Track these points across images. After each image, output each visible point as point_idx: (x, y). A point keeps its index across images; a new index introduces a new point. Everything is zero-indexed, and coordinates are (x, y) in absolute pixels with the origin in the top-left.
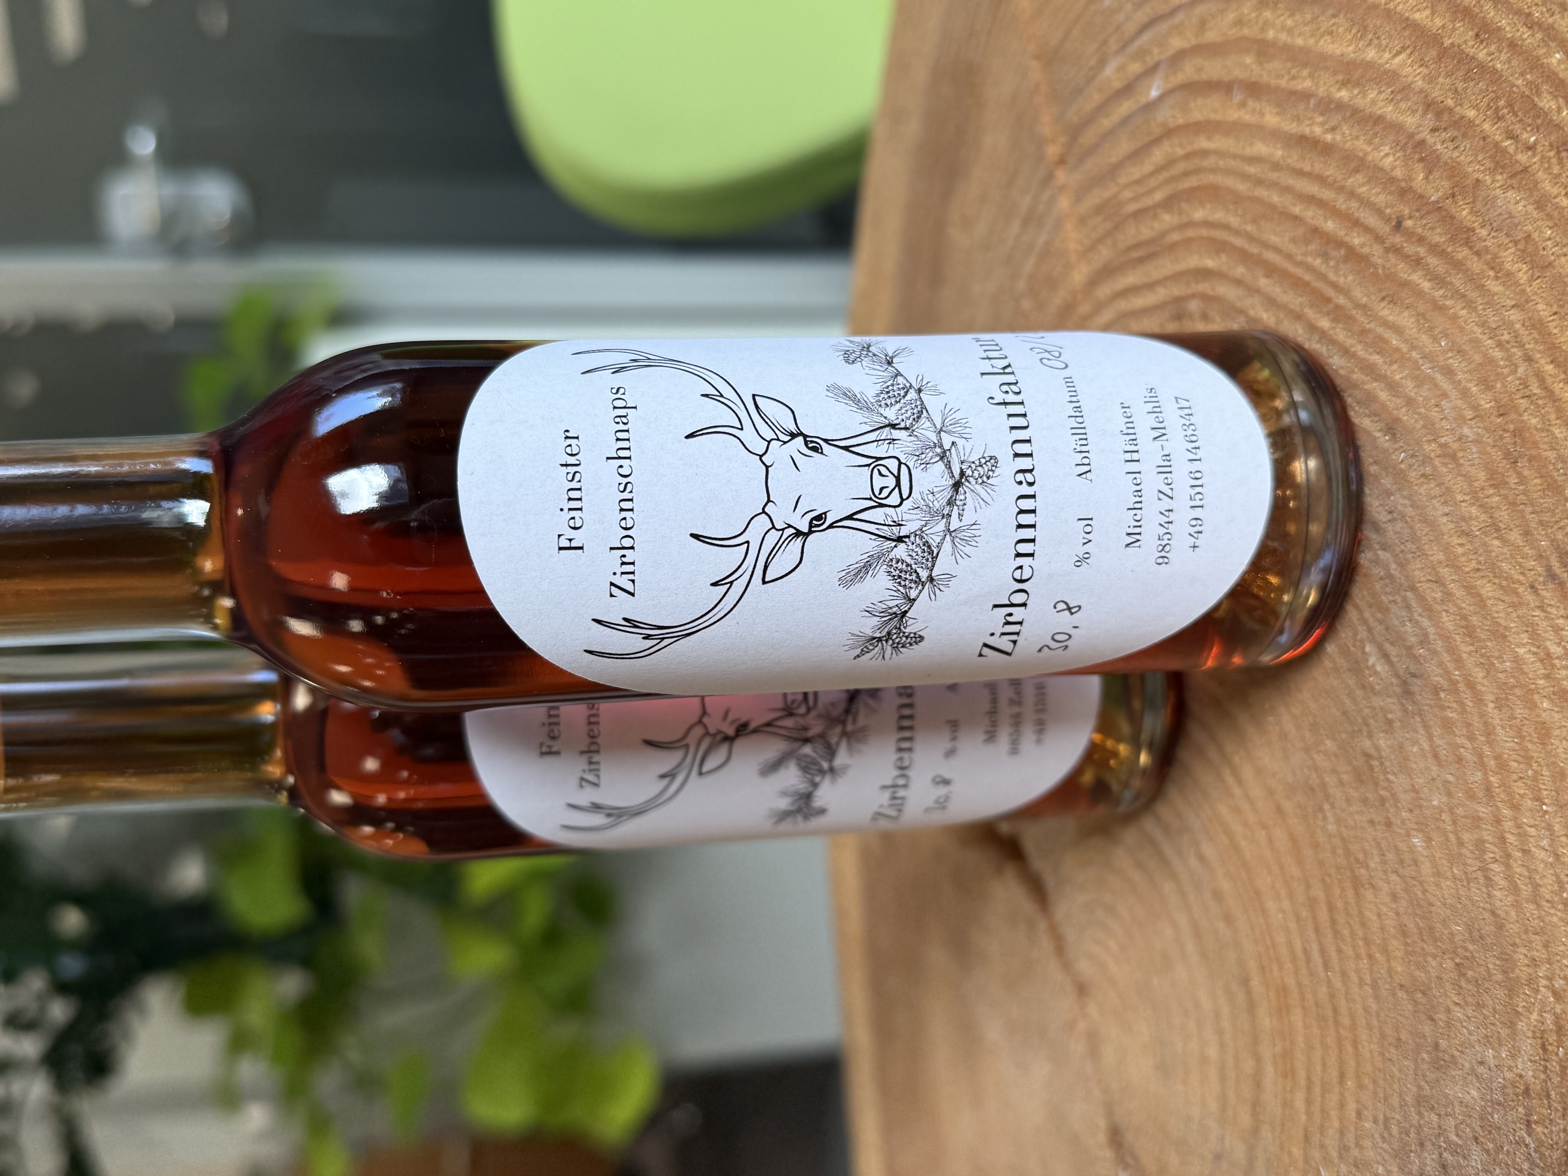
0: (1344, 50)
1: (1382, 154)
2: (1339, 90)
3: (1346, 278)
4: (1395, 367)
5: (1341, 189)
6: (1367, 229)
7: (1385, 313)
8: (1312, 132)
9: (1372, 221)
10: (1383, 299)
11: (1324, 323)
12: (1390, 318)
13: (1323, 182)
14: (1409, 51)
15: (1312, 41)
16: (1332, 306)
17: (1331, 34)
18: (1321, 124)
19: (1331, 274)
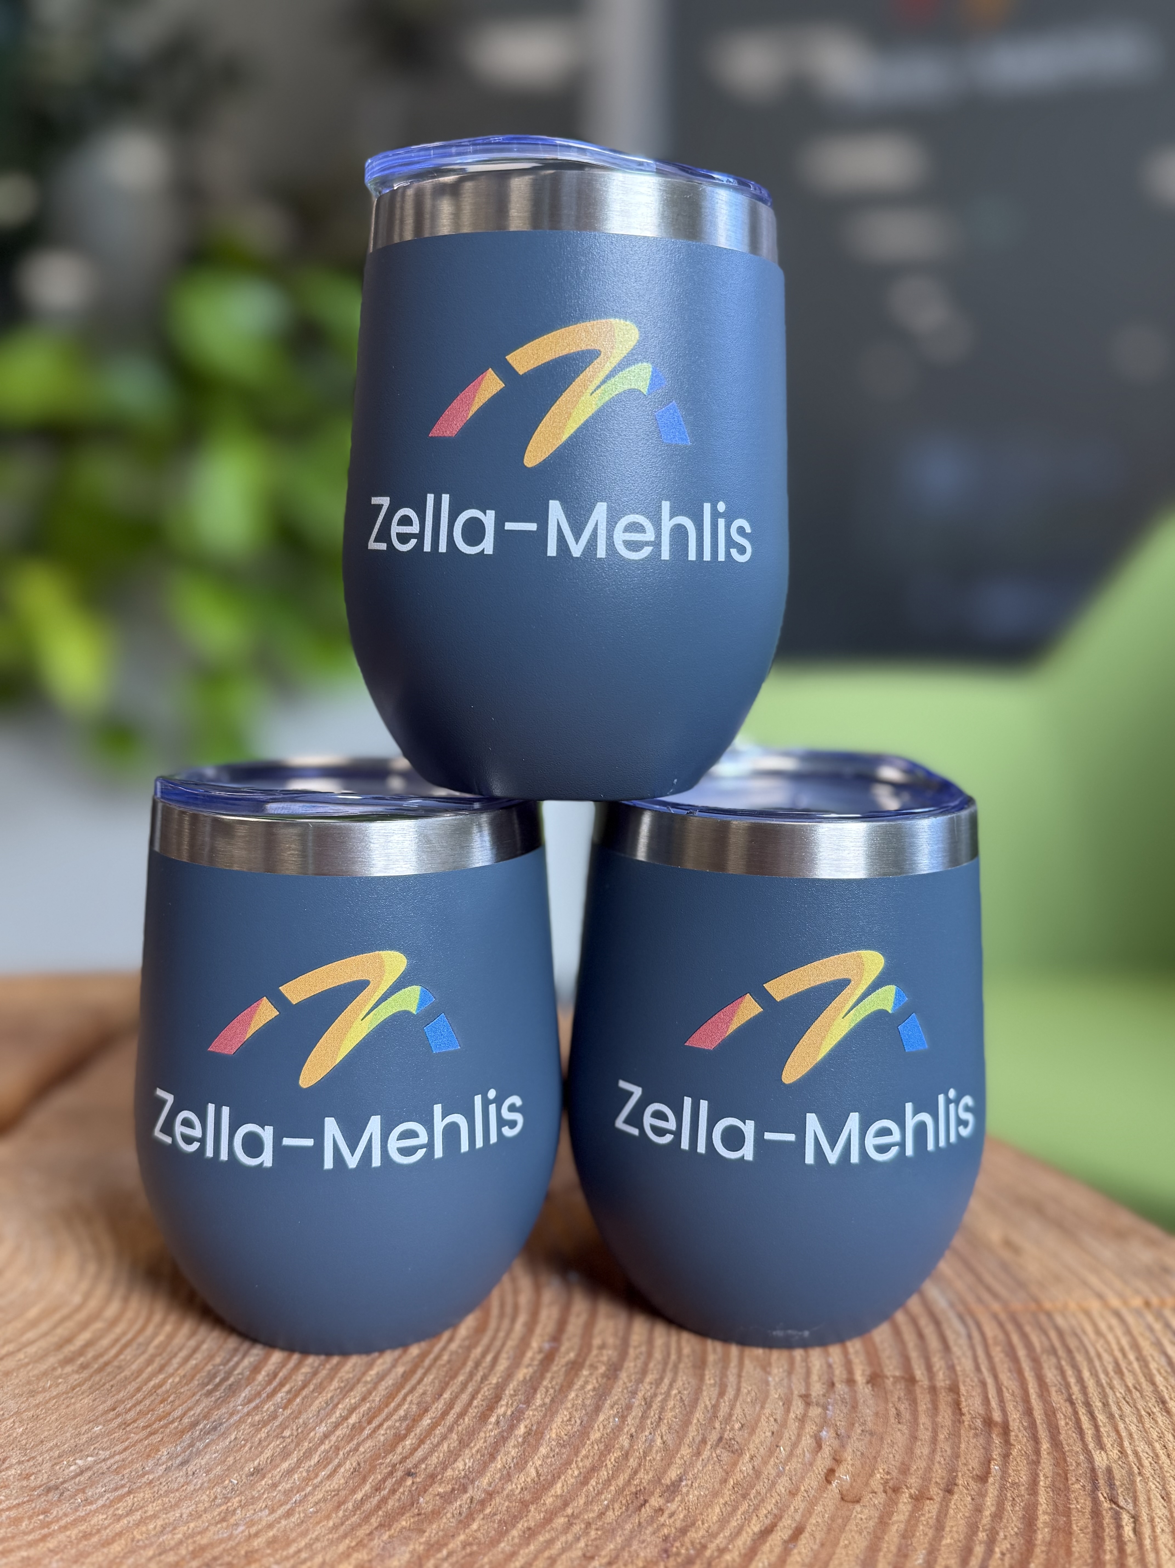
0: (554, 1431)
1: (467, 1461)
2: (526, 1427)
3: (383, 1435)
4: (304, 1474)
5: (451, 1430)
6: (414, 1450)
7: (348, 1465)
8: (502, 1406)
9: (420, 1453)
10: (359, 1464)
11: (353, 1419)
12: (342, 1470)
13: (462, 1415)
14: (536, 1479)
15: (569, 1405)
16: (365, 1425)
17: (570, 1420)
18: (504, 1414)
19: (389, 1423)
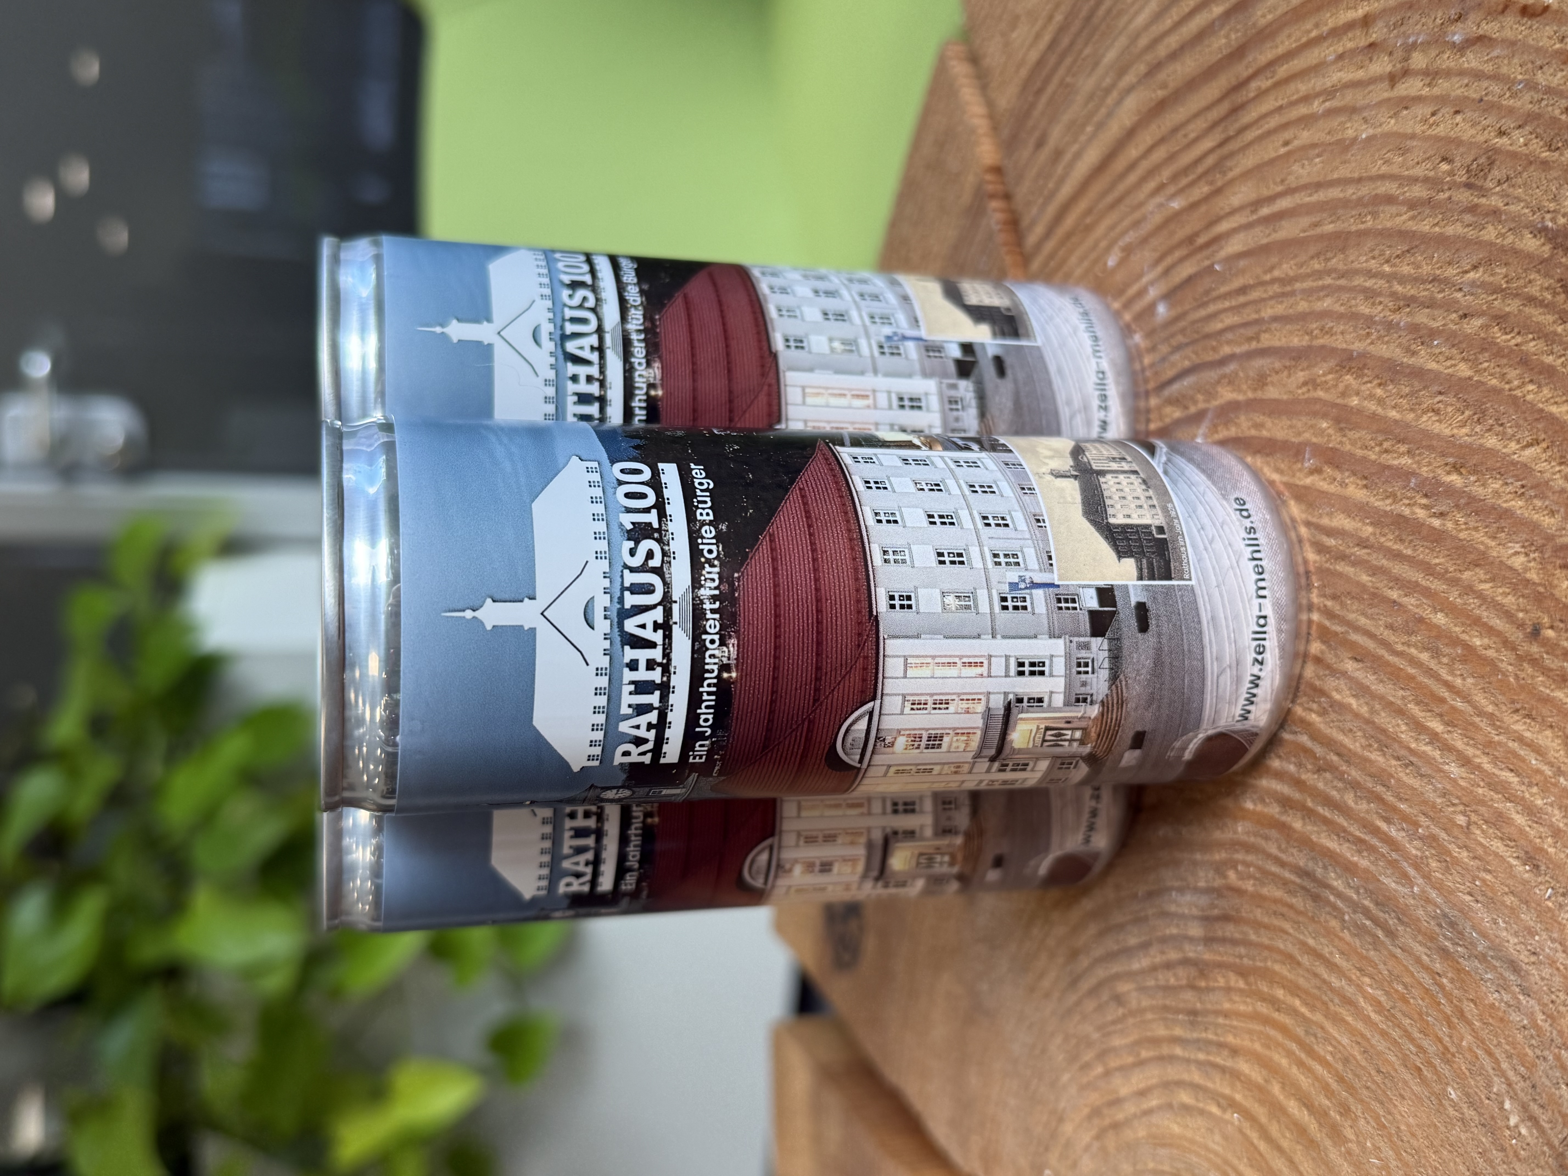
0: (1455, 431)
1: (1511, 551)
2: (1449, 473)
3: (1464, 679)
4: (1535, 790)
5: (1454, 582)
6: (1490, 631)
7: (1519, 727)
8: (1413, 513)
9: (1498, 623)
10: (1517, 711)
11: (1436, 726)
12: (1528, 734)
13: (1429, 570)
14: (1544, 445)
15: (1411, 416)
16: (1446, 707)
17: (1436, 412)
18: (1426, 507)
19: (1444, 673)
